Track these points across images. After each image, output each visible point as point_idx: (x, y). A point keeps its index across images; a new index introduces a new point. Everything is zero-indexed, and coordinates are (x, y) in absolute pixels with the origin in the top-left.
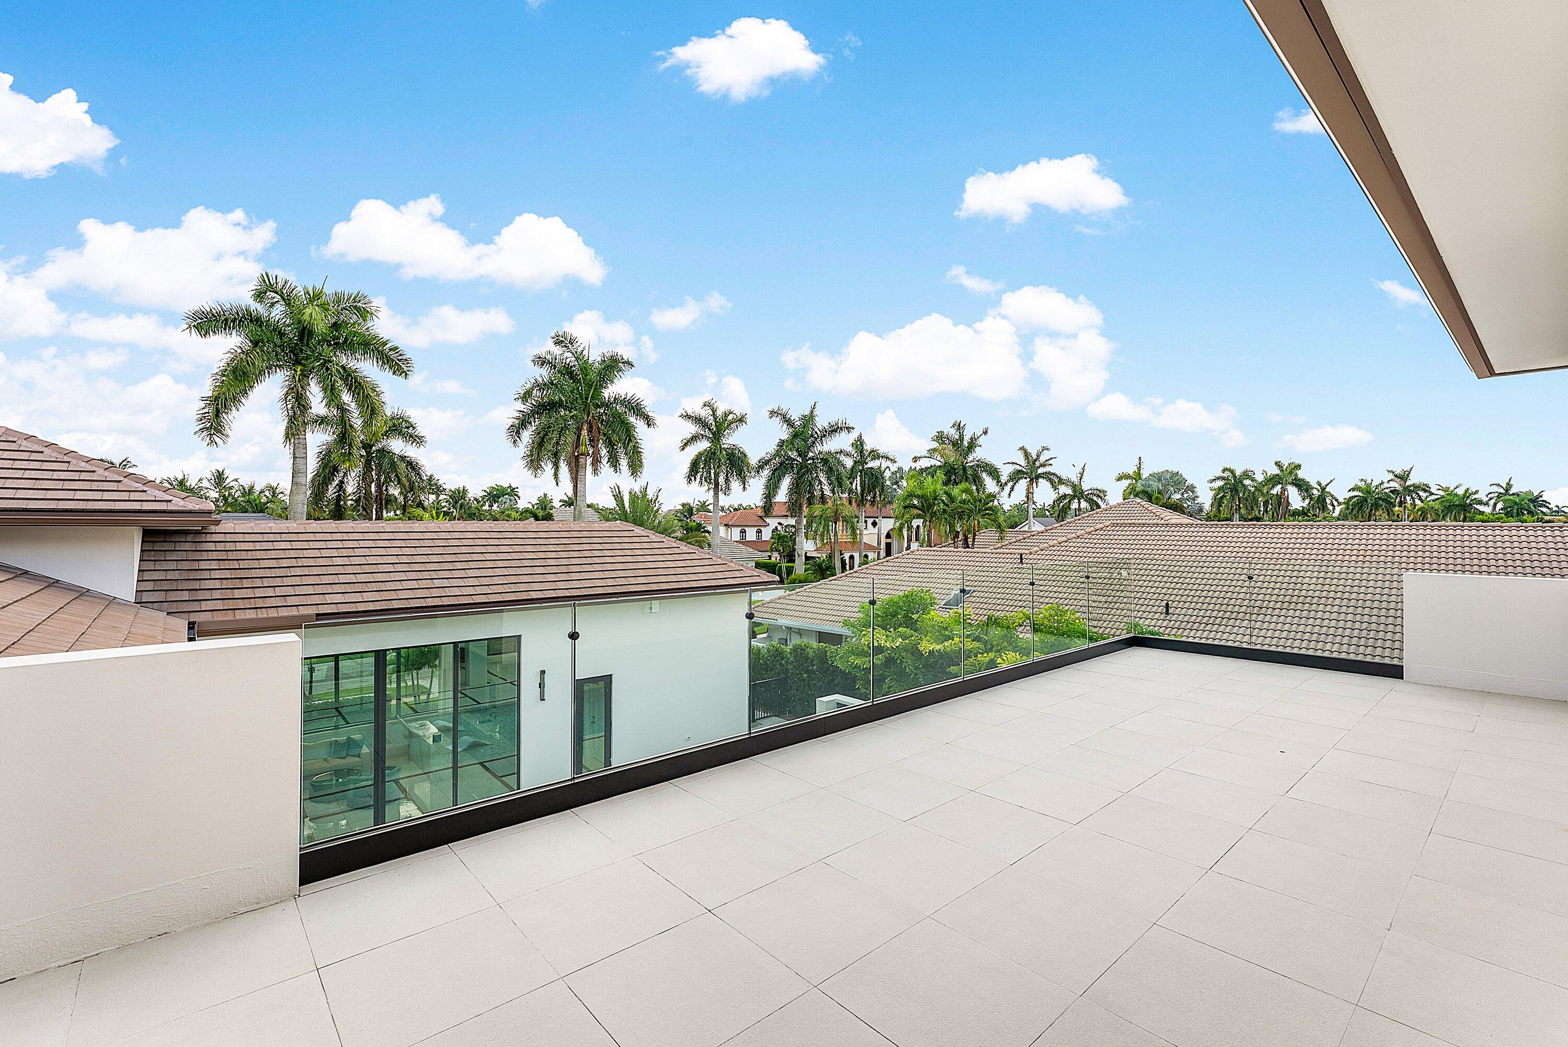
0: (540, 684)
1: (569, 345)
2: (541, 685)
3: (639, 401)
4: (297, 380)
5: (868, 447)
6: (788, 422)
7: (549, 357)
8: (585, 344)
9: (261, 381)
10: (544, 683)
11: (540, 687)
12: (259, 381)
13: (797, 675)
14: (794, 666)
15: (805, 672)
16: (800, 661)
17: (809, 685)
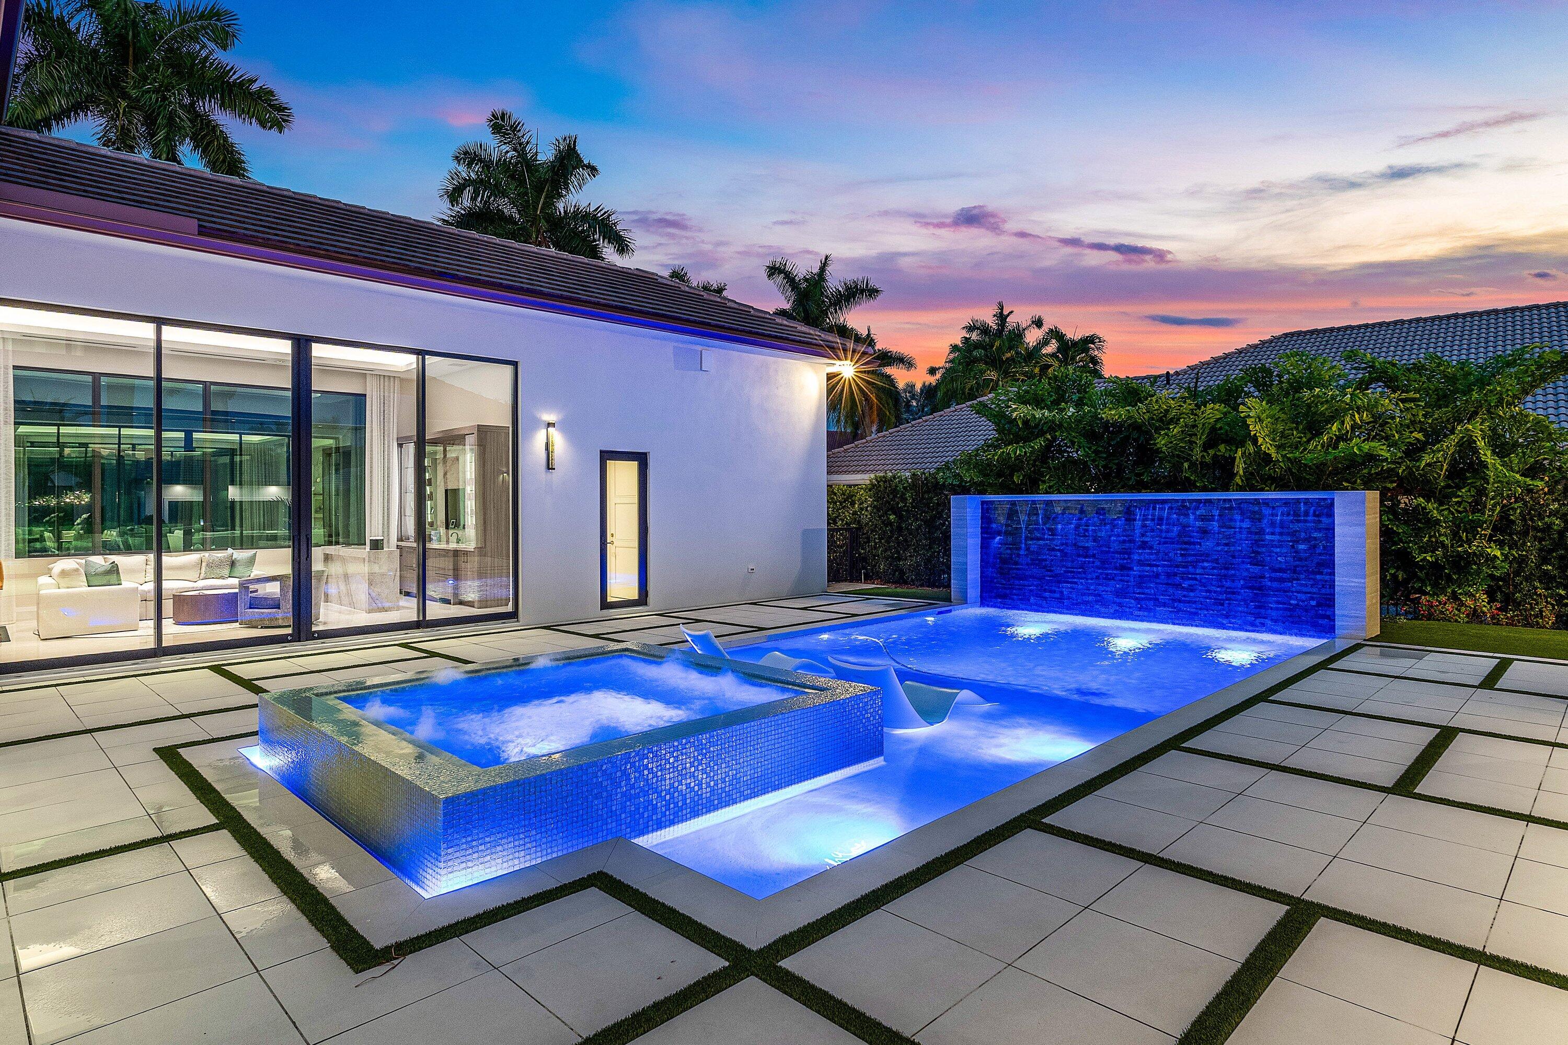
0: (547, 444)
1: (511, 132)
2: (549, 447)
3: (607, 215)
6: (792, 283)
7: (478, 151)
8: (532, 134)
10: (552, 444)
11: (547, 449)
13: (880, 517)
14: (875, 507)
15: (894, 513)
16: (884, 498)
17: (900, 529)
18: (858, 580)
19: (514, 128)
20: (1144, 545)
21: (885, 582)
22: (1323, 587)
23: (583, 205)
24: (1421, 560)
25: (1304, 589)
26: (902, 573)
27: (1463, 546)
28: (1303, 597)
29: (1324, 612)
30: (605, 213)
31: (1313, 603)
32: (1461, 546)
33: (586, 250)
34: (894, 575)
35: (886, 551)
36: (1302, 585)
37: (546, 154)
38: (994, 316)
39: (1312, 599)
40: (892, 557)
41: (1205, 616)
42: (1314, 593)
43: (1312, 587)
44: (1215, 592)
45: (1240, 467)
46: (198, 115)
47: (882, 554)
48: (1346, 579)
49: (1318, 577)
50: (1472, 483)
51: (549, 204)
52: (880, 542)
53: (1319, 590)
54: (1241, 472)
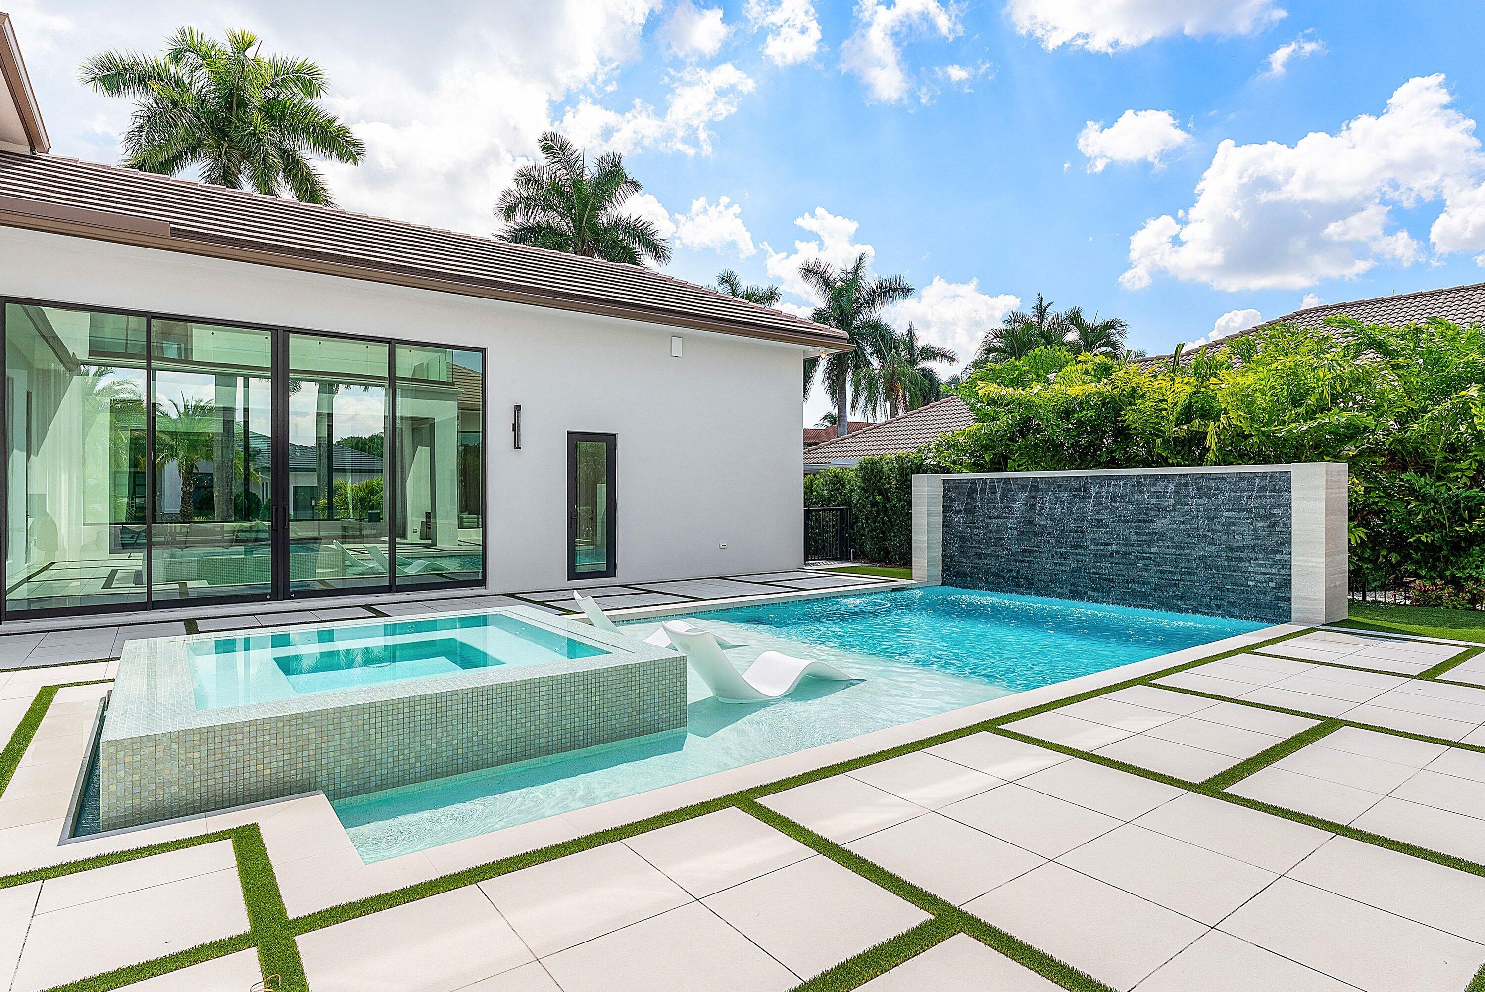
0: (514, 425)
1: (560, 152)
2: (516, 427)
3: (645, 225)
4: (223, 153)
5: (920, 343)
6: (827, 283)
7: (535, 173)
8: (580, 151)
9: (182, 167)
10: (519, 425)
11: (514, 430)
12: (180, 167)
13: (867, 498)
14: (863, 488)
15: (879, 494)
16: (871, 479)
17: (885, 510)
18: (848, 560)
19: (563, 148)
20: (1100, 523)
21: (872, 562)
22: (1282, 567)
23: (625, 215)
24: (1415, 541)
25: (1262, 570)
26: (887, 552)
27: (1464, 526)
28: (1262, 578)
29: (1283, 595)
30: (644, 224)
31: (1272, 584)
32: (1462, 525)
33: (626, 257)
34: (879, 554)
35: (871, 531)
36: (1260, 565)
37: (591, 171)
38: (1033, 308)
39: (1271, 580)
40: (877, 537)
41: (1159, 596)
42: (1274, 574)
43: (1270, 567)
44: (1170, 572)
45: (1211, 441)
46: (285, 151)
47: (868, 534)
48: (1304, 559)
49: (1278, 557)
50: (1475, 456)
51: (594, 216)
52: (867, 522)
53: (1278, 571)
54: (1213, 447)
